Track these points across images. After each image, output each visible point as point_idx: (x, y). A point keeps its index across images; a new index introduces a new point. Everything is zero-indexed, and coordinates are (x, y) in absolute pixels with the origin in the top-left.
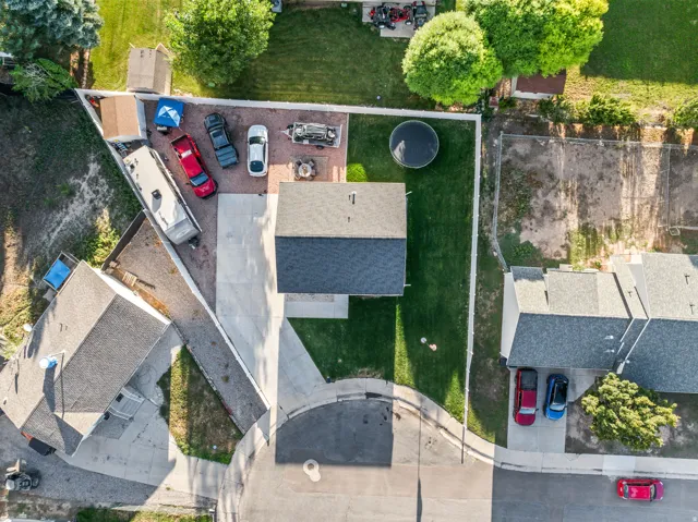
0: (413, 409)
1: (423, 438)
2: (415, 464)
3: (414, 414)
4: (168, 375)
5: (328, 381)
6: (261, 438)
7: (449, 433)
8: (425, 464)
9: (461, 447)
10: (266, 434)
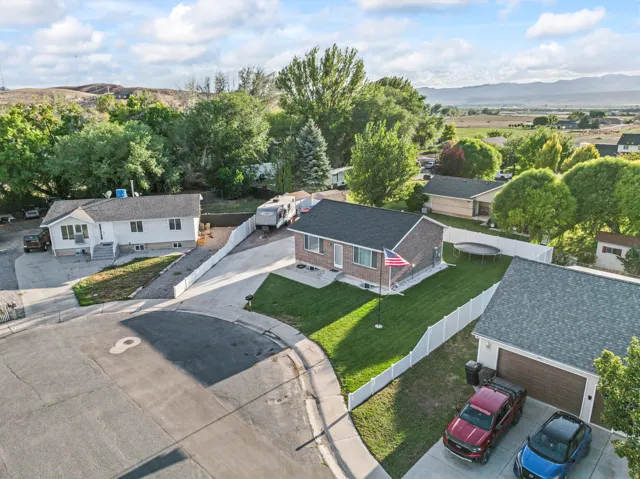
0: (299, 364)
1: (276, 392)
2: (230, 407)
3: (295, 368)
4: (147, 258)
5: (245, 308)
6: (134, 307)
7: (319, 409)
8: (243, 415)
9: (317, 432)
10: (141, 309)
